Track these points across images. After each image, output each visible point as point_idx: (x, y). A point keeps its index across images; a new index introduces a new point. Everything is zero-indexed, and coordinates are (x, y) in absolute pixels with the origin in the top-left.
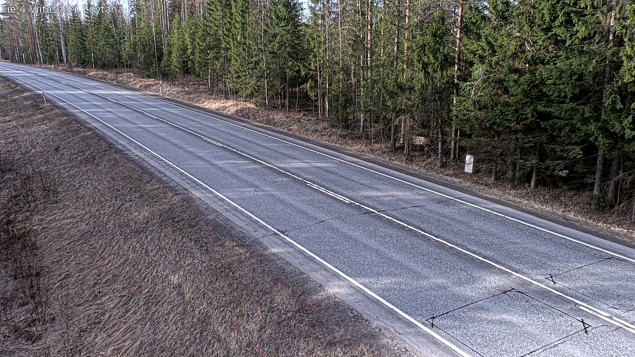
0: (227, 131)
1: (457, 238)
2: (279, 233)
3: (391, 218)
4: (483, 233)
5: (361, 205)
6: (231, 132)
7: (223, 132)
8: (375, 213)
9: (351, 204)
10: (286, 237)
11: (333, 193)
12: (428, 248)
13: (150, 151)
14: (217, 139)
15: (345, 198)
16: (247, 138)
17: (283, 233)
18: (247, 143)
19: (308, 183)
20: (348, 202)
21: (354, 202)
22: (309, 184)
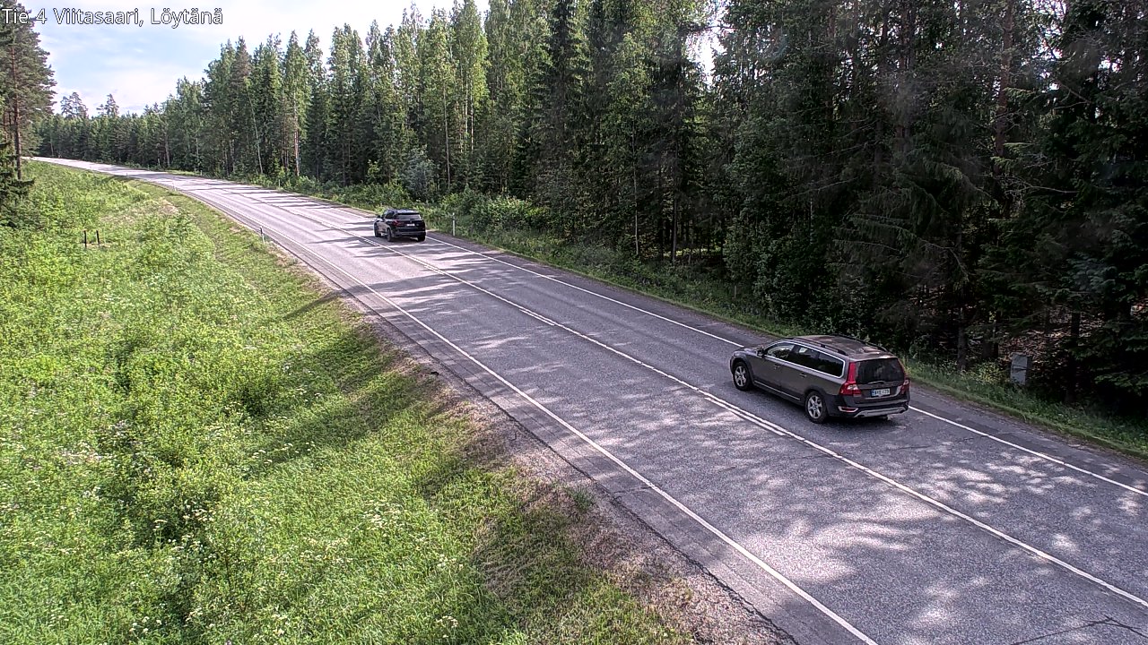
0: (565, 299)
1: (994, 512)
2: (652, 485)
3: (863, 468)
4: (1046, 505)
5: (807, 441)
6: (572, 301)
7: (558, 300)
8: (832, 456)
9: (787, 437)
10: (664, 494)
11: (753, 416)
12: (937, 528)
13: (431, 330)
14: (547, 312)
15: (776, 426)
16: (600, 312)
17: (660, 486)
18: (600, 321)
19: (708, 396)
20: (782, 434)
21: (793, 435)
22: (709, 399)
